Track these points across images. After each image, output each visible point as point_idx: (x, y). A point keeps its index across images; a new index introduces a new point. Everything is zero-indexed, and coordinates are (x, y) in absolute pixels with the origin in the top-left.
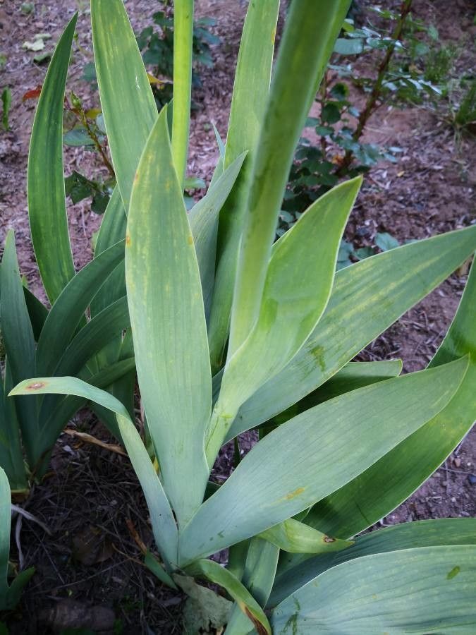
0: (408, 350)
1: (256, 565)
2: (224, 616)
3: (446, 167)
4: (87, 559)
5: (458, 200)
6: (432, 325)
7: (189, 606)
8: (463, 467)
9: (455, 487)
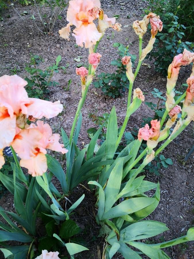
0: (163, 182)
1: (119, 222)
2: (109, 233)
3: (188, 131)
4: (80, 214)
5: (189, 142)
6: (172, 177)
7: (101, 229)
8: (169, 214)
9: (166, 218)
